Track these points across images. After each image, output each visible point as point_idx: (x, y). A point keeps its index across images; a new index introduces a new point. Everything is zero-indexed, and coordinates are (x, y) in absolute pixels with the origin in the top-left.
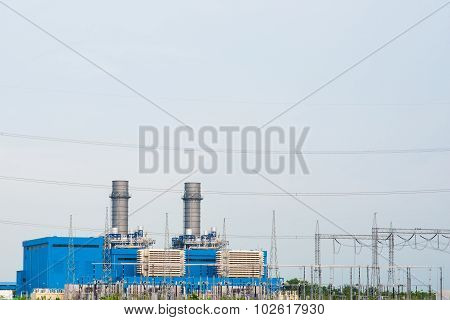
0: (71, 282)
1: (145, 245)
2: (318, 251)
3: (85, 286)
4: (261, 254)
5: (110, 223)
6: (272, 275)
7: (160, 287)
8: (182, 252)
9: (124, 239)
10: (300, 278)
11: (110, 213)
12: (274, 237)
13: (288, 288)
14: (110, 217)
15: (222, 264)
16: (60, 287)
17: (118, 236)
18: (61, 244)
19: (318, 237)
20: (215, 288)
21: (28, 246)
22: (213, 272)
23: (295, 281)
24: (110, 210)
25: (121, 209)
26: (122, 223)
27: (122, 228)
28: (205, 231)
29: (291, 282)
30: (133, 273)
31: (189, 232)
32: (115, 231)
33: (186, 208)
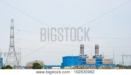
0: (72, 65)
1: (87, 57)
2: (123, 59)
3: (75, 66)
4: (111, 59)
5: (80, 53)
6: (113, 63)
7: (91, 66)
8: (95, 59)
9: (83, 56)
10: (119, 64)
11: (80, 51)
12: (114, 56)
13: (117, 66)
14: (80, 52)
15: (103, 61)
16: (70, 66)
17: (82, 56)
18: (70, 57)
19: (123, 56)
20: (102, 66)
21: (63, 58)
22: (101, 63)
23: (118, 65)
24: (80, 50)
25: (82, 50)
26: (82, 53)
27: (83, 54)
28: (99, 55)
29: (117, 65)
30: (85, 63)
31: (96, 55)
32: (81, 55)
33: (96, 50)
